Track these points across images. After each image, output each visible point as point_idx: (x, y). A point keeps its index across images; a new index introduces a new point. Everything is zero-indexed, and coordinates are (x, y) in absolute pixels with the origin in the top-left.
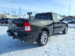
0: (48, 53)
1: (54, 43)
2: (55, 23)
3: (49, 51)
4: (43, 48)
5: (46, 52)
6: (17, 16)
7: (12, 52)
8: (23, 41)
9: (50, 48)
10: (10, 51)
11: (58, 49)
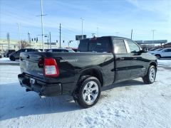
0: (92, 122)
1: (115, 102)
2: (119, 59)
3: (96, 118)
4: (86, 113)
5: (88, 120)
6: (54, 44)
7: (21, 118)
8: (43, 97)
9: (101, 112)
10: (18, 116)
11: (117, 116)
